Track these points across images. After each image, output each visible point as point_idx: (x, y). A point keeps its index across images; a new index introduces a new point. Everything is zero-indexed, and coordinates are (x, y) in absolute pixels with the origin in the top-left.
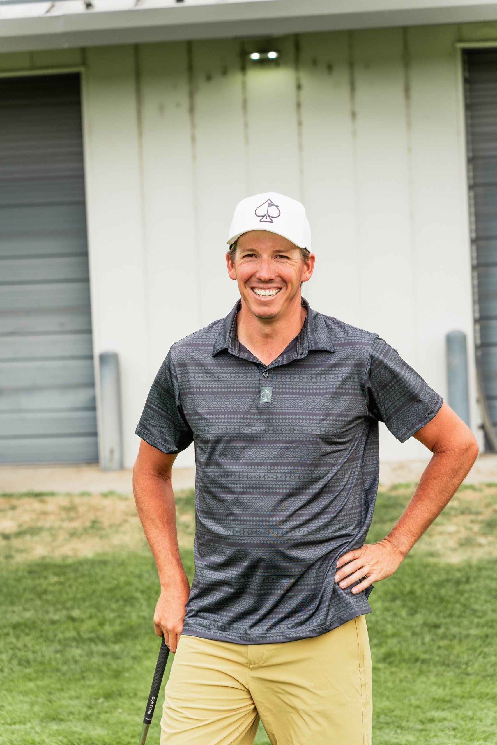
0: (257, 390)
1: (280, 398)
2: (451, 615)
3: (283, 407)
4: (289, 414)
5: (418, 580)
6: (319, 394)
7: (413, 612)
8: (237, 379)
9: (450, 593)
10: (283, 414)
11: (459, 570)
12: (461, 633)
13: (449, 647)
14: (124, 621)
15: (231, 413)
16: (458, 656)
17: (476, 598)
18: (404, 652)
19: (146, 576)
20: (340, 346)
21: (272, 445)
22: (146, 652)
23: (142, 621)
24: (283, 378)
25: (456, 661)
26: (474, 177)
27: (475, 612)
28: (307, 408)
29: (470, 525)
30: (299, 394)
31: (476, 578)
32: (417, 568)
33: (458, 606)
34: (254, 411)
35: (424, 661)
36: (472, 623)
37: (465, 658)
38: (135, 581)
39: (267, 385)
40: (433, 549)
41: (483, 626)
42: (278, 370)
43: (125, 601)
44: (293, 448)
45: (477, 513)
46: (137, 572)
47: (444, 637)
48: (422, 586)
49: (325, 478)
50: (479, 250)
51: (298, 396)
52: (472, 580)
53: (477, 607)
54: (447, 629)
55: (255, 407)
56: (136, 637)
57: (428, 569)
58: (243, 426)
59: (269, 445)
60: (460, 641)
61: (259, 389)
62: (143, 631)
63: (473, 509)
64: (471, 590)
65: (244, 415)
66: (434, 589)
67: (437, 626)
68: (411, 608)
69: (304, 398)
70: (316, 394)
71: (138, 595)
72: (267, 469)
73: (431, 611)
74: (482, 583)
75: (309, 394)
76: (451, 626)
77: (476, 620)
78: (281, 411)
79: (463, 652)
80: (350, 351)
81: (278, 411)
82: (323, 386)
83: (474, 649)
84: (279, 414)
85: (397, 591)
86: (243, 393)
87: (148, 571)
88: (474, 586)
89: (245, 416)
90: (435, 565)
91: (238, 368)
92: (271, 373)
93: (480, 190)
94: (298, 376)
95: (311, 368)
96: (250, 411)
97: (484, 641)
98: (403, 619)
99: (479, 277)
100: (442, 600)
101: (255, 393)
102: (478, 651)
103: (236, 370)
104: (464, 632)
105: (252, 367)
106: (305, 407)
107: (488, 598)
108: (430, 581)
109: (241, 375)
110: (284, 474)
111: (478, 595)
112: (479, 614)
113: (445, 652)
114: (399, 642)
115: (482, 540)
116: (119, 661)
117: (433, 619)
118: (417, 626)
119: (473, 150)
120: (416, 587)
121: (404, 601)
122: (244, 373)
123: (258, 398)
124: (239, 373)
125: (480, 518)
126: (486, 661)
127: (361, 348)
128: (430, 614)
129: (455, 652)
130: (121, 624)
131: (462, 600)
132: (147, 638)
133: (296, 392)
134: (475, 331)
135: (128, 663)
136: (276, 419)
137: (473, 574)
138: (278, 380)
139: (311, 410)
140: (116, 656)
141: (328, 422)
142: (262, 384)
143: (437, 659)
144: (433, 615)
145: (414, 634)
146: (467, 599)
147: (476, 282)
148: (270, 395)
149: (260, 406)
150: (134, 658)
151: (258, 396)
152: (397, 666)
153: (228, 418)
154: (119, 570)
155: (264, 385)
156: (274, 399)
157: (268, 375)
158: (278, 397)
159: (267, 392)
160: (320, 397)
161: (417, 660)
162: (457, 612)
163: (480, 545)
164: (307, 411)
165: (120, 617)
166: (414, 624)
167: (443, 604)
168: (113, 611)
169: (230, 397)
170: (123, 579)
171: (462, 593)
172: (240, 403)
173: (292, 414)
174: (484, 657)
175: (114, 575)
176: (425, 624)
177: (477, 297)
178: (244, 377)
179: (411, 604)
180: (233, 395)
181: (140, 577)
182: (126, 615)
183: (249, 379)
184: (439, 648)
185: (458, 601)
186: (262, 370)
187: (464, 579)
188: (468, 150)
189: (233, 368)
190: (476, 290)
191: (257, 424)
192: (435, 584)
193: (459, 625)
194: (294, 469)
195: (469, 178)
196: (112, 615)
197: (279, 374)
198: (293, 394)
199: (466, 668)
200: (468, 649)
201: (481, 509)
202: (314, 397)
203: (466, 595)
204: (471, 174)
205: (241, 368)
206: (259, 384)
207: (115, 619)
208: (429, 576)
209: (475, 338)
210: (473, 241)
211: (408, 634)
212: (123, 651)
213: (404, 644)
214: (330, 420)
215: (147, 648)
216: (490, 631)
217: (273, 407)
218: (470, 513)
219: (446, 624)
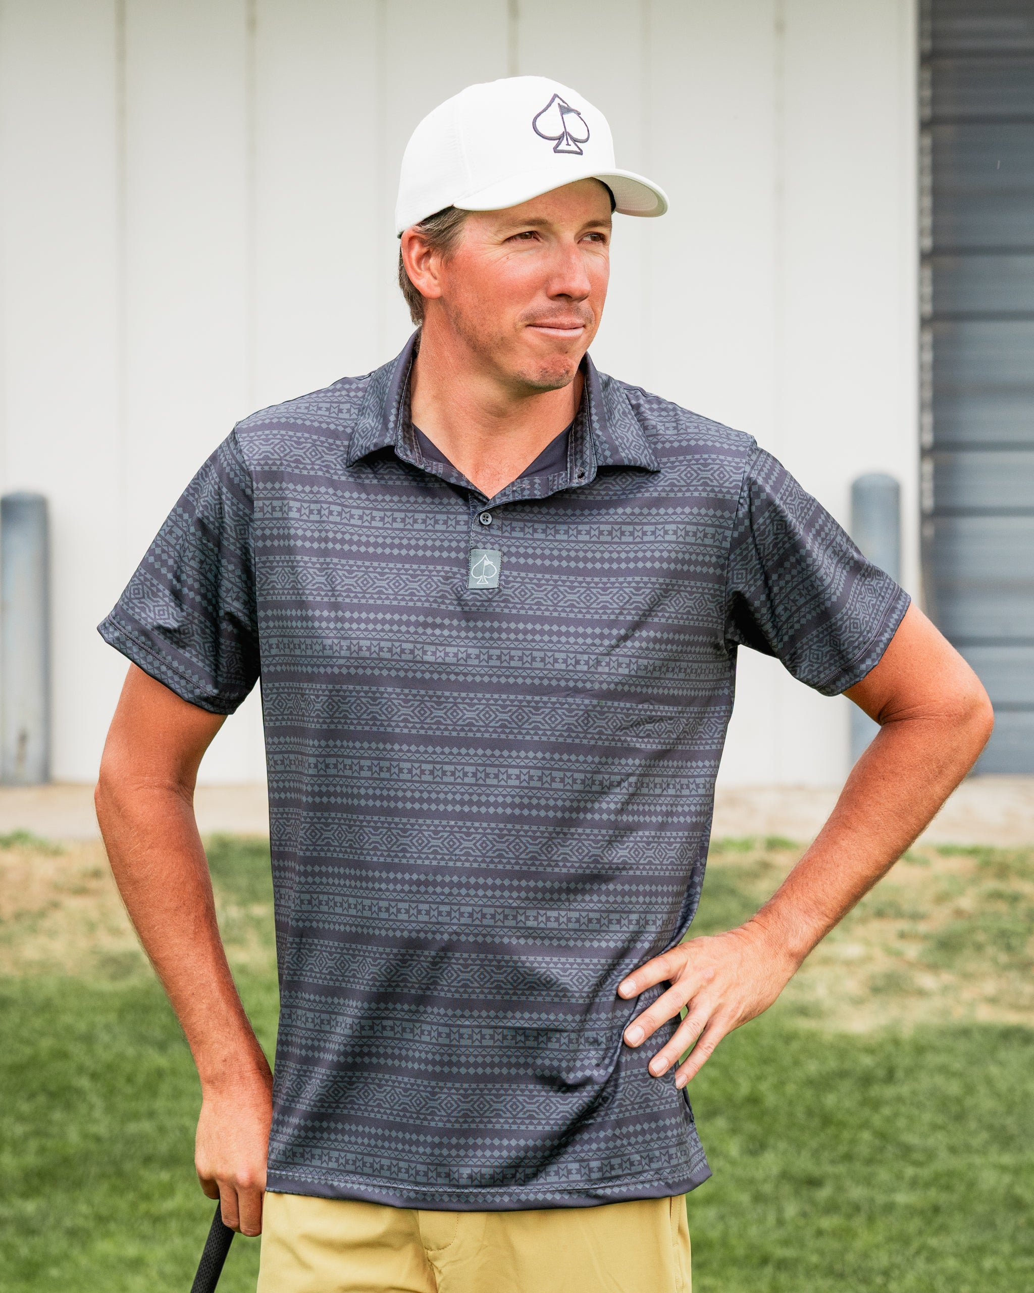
0: (462, 556)
1: (519, 579)
2: (848, 1157)
3: (528, 601)
4: (542, 620)
5: (769, 1069)
6: (618, 573)
7: (756, 1147)
8: (409, 527)
9: (847, 1104)
10: (526, 619)
11: (870, 1051)
12: (872, 1200)
13: (845, 1234)
14: (50, 1143)
15: (393, 610)
16: (866, 1255)
17: (911, 1119)
18: (734, 1241)
19: (105, 1037)
20: (669, 456)
21: (496, 696)
22: (101, 1219)
23: (92, 1146)
24: (527, 530)
25: (860, 1267)
26: (935, 101)
27: (906, 1151)
28: (588, 607)
29: (898, 945)
30: (569, 571)
31: (910, 1072)
32: (766, 1041)
33: (866, 1136)
34: (451, 608)
35: (782, 1265)
36: (899, 1176)
37: (882, 1259)
38: (77, 1050)
39: (489, 546)
40: (808, 997)
41: (927, 1185)
42: (514, 510)
43: (53, 1095)
44: (549, 705)
45: (916, 917)
46: (82, 1026)
47: (831, 1208)
48: (779, 1086)
49: (623, 785)
50: (938, 279)
51: (564, 578)
52: (900, 1074)
53: (912, 1139)
54: (840, 1189)
55: (454, 597)
56: (78, 1184)
57: (795, 1046)
58: (424, 643)
59: (488, 696)
60: (871, 1220)
61: (466, 553)
62: (94, 1170)
63: (906, 907)
64: (900, 1099)
65: (426, 617)
66: (809, 1094)
67: (814, 1182)
68: (752, 1138)
69: (580, 583)
70: (609, 573)
71: (84, 1082)
72: (484, 755)
73: (799, 1146)
74: (925, 1082)
75: (594, 573)
76: (848, 1183)
77: (910, 1171)
78: (523, 612)
79: (877, 1246)
80: (695, 467)
81: (514, 611)
82: (627, 552)
83: (904, 1240)
84: (518, 619)
85: (717, 1094)
86: (424, 560)
87: (108, 1028)
88: (905, 1090)
89: (430, 620)
90: (812, 1036)
91: (412, 499)
92: (498, 518)
93: (947, 132)
94: (565, 527)
95: (599, 509)
96: (443, 607)
97: (929, 1223)
98: (733, 1163)
99: (937, 345)
100: (827, 1120)
101: (456, 562)
102: (915, 1245)
103: (408, 502)
104: (881, 1199)
105: (449, 497)
106: (582, 605)
107: (940, 1119)
108: (799, 1074)
109: (420, 516)
110: (525, 771)
111: (916, 1112)
112: (918, 1156)
113: (834, 1245)
114: (722, 1218)
115: (927, 981)
116: (37, 1241)
117: (804, 1164)
118: (765, 1181)
119: (935, 35)
120: (764, 1087)
121: (734, 1120)
122: (429, 512)
123: (462, 575)
124: (415, 511)
125: (923, 927)
126: (933, 1268)
127: (722, 461)
128: (799, 1153)
129: (859, 1244)
130: (42, 1151)
131: (877, 1120)
132: (105, 1187)
133: (560, 566)
134: (921, 477)
135: (57, 1244)
136: (508, 631)
137: (903, 1061)
138: (514, 534)
139: (596, 613)
140: (27, 1228)
141: (637, 644)
142: (477, 542)
143: (814, 1259)
144: (805, 1154)
145: (758, 1198)
146: (889, 1120)
147: (928, 357)
148: (496, 571)
149: (467, 597)
150: (73, 1233)
151: (463, 571)
152: (716, 1274)
153: (384, 622)
154: (38, 1022)
155: (480, 545)
156: (504, 581)
157: (490, 519)
158: (515, 577)
159: (487, 562)
160: (621, 579)
161: (765, 1261)
162: (864, 1150)
163: (921, 993)
164: (588, 616)
165: (38, 1133)
166: (759, 1175)
167: (831, 1130)
168: (21, 1118)
169: (391, 569)
170: (46, 1044)
171: (876, 1105)
172: (415, 585)
173: (551, 621)
174: (930, 1260)
175: (25, 1033)
176: (785, 1176)
177: (928, 394)
178: (428, 522)
179: (751, 1127)
180: (399, 566)
181: (88, 1039)
182: (54, 1130)
183: (442, 527)
184: (820, 1233)
185: (865, 1125)
186: (475, 507)
187: (881, 1073)
188: (921, 34)
189: (400, 496)
190: (928, 377)
191: (458, 641)
192: (810, 1082)
193: (868, 1181)
194: (552, 759)
195: (921, 102)
196: (19, 1130)
197: (518, 520)
198: (551, 570)
199: (885, 1285)
200: (890, 1239)
201: (925, 907)
202: (605, 580)
203: (886, 1111)
204: (928, 93)
205: (420, 499)
206: (467, 542)
207: (26, 1137)
208: (796, 1063)
209: (921, 494)
210: (926, 257)
211: (745, 1198)
212: (45, 1216)
213: (734, 1224)
214: (641, 639)
215: (104, 1211)
216: (943, 1198)
217: (503, 602)
218: (899, 914)
219: (837, 1177)
